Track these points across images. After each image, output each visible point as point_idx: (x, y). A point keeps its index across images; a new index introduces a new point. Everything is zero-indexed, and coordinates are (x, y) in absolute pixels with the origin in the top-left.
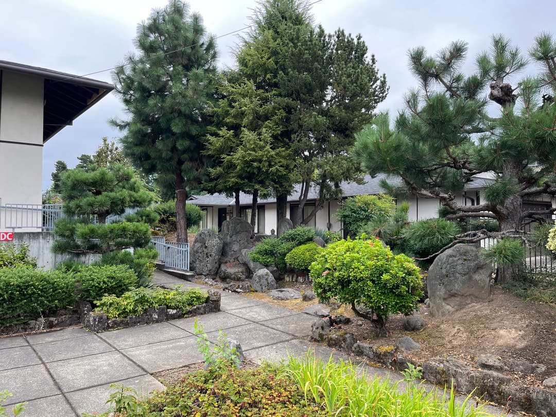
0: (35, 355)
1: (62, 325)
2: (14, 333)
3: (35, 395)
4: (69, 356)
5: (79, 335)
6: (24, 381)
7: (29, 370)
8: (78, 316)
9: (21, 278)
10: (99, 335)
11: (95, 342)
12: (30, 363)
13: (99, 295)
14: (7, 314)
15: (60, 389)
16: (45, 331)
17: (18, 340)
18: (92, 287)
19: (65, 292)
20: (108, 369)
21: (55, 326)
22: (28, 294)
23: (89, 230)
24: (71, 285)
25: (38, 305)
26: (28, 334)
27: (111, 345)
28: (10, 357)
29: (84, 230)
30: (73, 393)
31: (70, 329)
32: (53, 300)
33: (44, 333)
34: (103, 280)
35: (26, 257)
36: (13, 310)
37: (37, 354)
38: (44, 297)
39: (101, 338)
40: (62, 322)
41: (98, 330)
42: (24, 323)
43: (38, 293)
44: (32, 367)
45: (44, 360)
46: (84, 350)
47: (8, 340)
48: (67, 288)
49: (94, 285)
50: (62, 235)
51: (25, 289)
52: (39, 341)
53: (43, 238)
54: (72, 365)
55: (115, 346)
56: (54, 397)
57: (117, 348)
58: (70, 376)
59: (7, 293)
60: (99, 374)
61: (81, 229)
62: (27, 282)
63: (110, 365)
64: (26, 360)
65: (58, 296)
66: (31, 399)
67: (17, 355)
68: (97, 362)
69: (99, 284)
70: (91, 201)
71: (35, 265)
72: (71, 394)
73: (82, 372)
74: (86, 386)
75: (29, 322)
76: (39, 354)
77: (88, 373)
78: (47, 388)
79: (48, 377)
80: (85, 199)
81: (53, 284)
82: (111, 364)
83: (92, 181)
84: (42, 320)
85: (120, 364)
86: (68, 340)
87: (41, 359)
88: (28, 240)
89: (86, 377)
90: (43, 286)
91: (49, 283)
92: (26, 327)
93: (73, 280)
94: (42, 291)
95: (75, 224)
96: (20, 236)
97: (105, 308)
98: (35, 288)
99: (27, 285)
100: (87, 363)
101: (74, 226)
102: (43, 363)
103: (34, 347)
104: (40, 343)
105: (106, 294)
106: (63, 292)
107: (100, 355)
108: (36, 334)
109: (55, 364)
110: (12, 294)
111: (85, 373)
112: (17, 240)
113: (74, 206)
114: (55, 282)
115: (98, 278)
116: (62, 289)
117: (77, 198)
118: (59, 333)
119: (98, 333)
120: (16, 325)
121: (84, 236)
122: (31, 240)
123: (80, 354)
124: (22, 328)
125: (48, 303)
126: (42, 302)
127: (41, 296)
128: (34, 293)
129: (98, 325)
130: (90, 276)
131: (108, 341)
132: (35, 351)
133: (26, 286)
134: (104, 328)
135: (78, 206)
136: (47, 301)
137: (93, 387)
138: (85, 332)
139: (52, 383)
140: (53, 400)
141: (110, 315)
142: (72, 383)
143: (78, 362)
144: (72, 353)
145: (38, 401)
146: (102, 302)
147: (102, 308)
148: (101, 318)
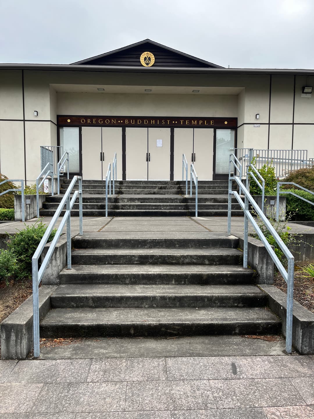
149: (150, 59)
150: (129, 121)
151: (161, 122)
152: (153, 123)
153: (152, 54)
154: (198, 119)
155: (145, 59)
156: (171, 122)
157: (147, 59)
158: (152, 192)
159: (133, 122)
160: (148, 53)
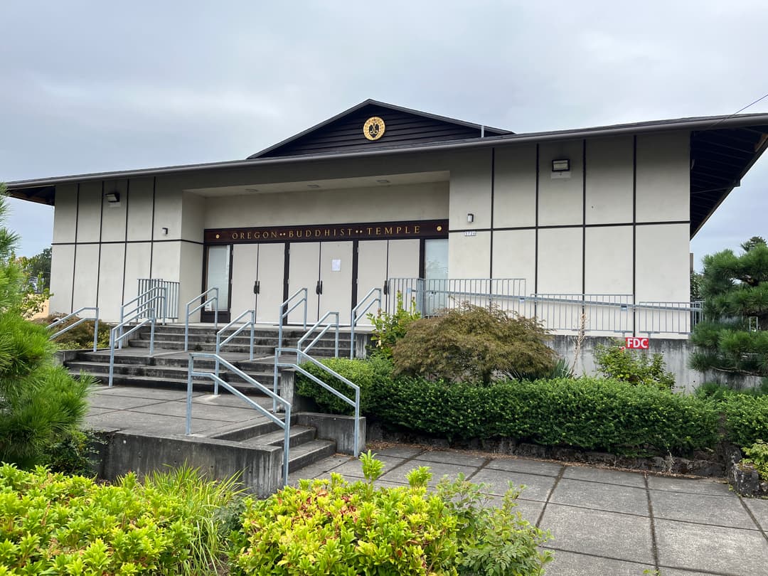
0: (647, 503)
1: (700, 473)
2: (635, 469)
3: (623, 554)
4: (690, 517)
5: (717, 493)
6: (618, 532)
7: (630, 520)
8: (724, 465)
9: (641, 397)
10: (745, 500)
11: (733, 509)
12: (636, 512)
13: (751, 440)
14: (625, 441)
15: (656, 558)
16: (675, 475)
17: (635, 479)
18: (740, 427)
19: (700, 426)
20: (734, 553)
21: (690, 472)
22: (651, 421)
23: (739, 339)
24: (710, 418)
25: (664, 437)
26: (652, 474)
27: (755, 520)
28: (617, 496)
29: (730, 340)
30: (670, 570)
31: (709, 481)
32: (684, 436)
33: (674, 477)
34: (757, 418)
35: (661, 372)
36: (633, 438)
37: (649, 502)
38: (672, 427)
39: (745, 506)
40: (700, 468)
41: (745, 492)
42: (648, 458)
43: (663, 421)
44: (635, 517)
45: (654, 512)
46: (713, 515)
47: (624, 475)
48: (704, 421)
49: (742, 424)
50: (702, 346)
51: (647, 413)
52: (661, 487)
53: (687, 347)
54: (686, 531)
55: (761, 524)
56: (643, 566)
57: (762, 527)
58: (677, 546)
59: (624, 414)
60: (718, 557)
61: (726, 337)
62: (647, 404)
63: (740, 549)
64: (633, 506)
65: (690, 430)
66: (615, 557)
67: (625, 496)
68: (723, 539)
69: (751, 423)
70: (741, 296)
71: (671, 384)
72: (667, 570)
73: (695, 546)
74: (691, 567)
75: (655, 458)
76: (653, 503)
77: (704, 549)
78: (640, 551)
79: (649, 536)
80: (733, 294)
81: (683, 412)
82: (743, 549)
83: (744, 266)
84: (671, 459)
85: (757, 553)
86: (697, 496)
87: (651, 510)
88: (667, 350)
89: (698, 554)
90: (669, 413)
91: (678, 411)
92: (650, 464)
93: (712, 411)
94: (668, 420)
95: (719, 331)
96: (657, 343)
97: (757, 462)
98: (658, 414)
99: (648, 407)
100: (708, 535)
101: (717, 332)
102: (651, 517)
103: (651, 492)
104: (661, 489)
105: (760, 441)
106: (698, 426)
107: (732, 529)
108: (662, 476)
109: (665, 523)
110: (630, 416)
111: (698, 549)
112: (653, 349)
113: (717, 304)
114: (686, 409)
115: (749, 414)
116: (696, 421)
117: (723, 292)
118: (691, 483)
119: (744, 496)
120: (638, 458)
121: (731, 347)
122: (671, 350)
123: (705, 519)
124: (645, 464)
125: (676, 437)
126: (669, 434)
127: (668, 426)
128: (657, 421)
129: (743, 485)
130: (737, 408)
131: (754, 513)
132: (649, 498)
133: (648, 410)
134: (754, 492)
135: (723, 304)
136: (677, 434)
137: (700, 571)
138: (726, 491)
139: (650, 546)
140: (641, 569)
141: (764, 474)
142: (674, 557)
143: (697, 530)
144: (694, 516)
145: (623, 564)
146: (753, 451)
147: (753, 461)
148: (749, 475)
149: (377, 127)
150: (295, 233)
151: (339, 232)
152: (327, 234)
153: (381, 120)
154: (394, 225)
155: (371, 128)
156: (353, 232)
157: (374, 127)
158: (239, 349)
159: (299, 235)
160: (376, 118)
